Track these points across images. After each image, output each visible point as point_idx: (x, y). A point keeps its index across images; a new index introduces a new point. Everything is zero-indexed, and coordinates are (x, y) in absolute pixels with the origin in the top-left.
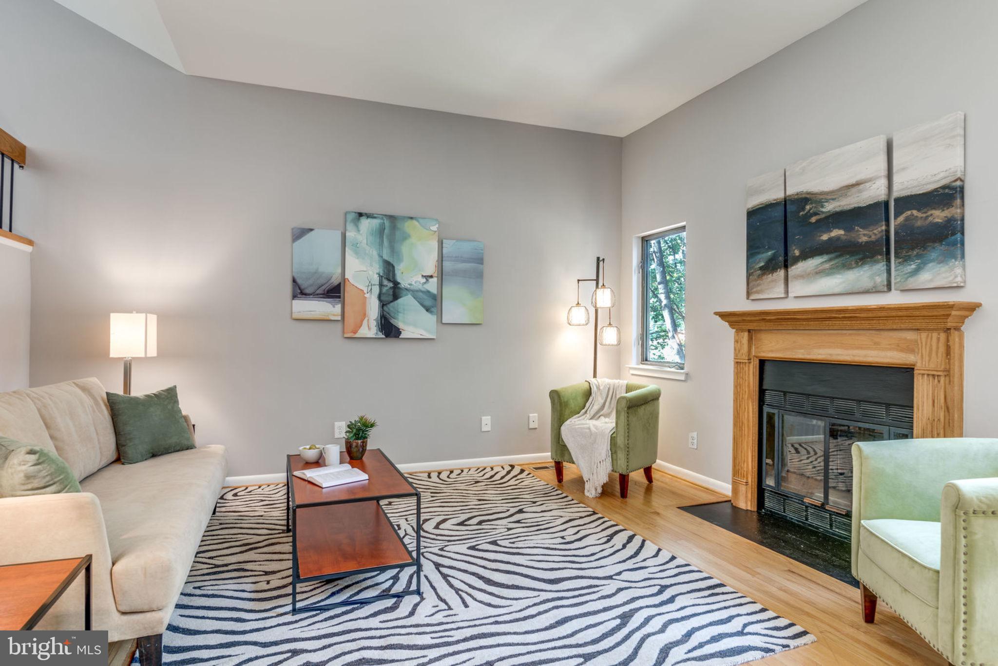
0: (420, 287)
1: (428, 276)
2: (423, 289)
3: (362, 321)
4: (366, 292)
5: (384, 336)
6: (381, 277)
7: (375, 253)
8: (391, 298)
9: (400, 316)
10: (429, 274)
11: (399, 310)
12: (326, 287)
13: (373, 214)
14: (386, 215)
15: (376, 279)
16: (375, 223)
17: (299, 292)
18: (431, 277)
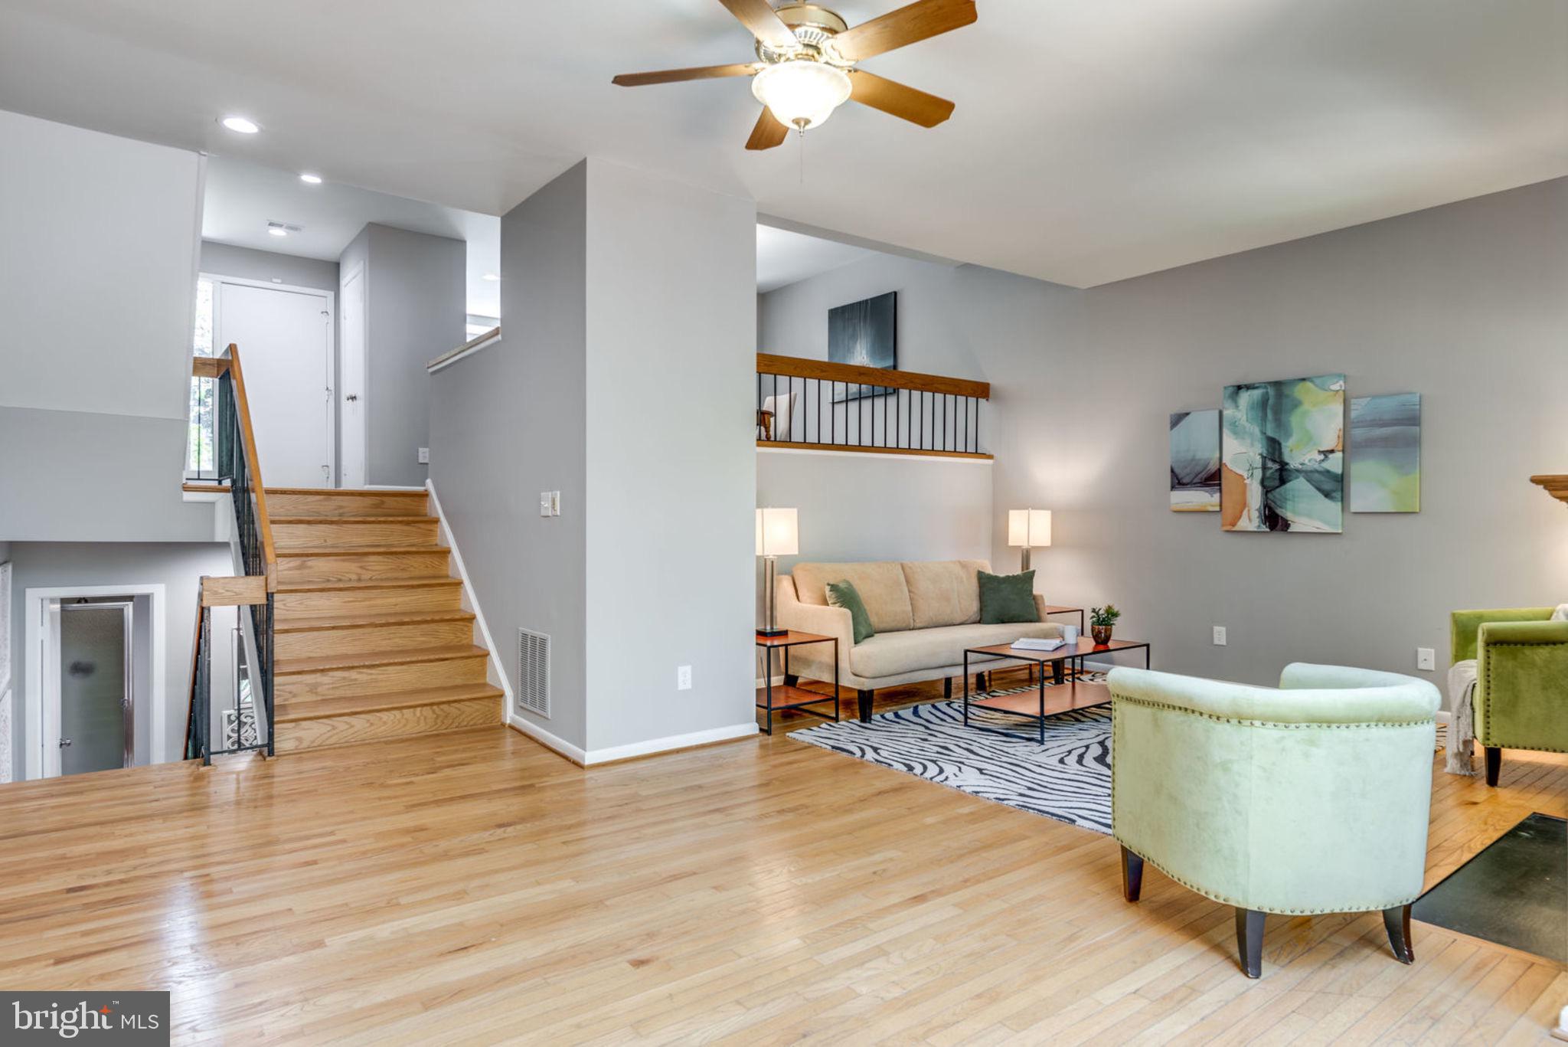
0: (1316, 466)
1: (1327, 451)
2: (1320, 469)
3: (1242, 512)
4: (1246, 477)
5: (1268, 530)
6: (1264, 458)
7: (1257, 431)
8: (1277, 483)
9: (1289, 505)
10: (1329, 448)
11: (1288, 497)
12: (1204, 475)
13: (1254, 384)
14: (1269, 383)
15: (1258, 462)
16: (1256, 394)
17: (1178, 482)
18: (1332, 451)
